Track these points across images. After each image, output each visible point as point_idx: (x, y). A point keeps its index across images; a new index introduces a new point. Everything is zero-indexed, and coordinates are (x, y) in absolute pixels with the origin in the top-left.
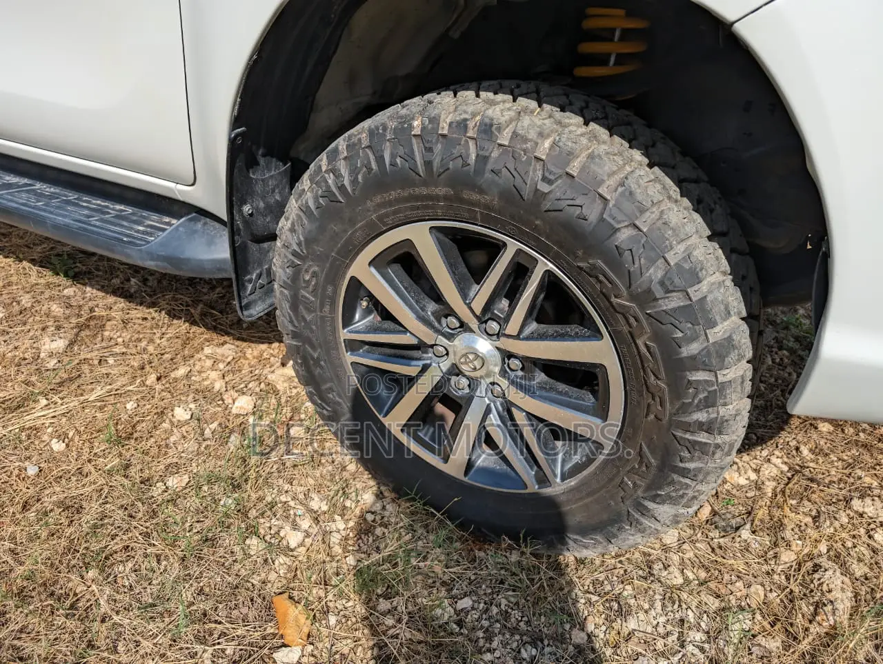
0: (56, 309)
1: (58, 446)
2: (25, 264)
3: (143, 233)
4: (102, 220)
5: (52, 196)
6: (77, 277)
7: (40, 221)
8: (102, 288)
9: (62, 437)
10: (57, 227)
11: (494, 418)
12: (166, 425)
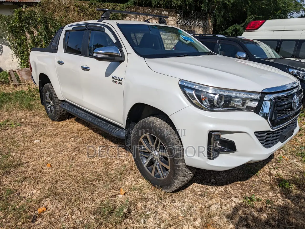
0: (101, 143)
1: (96, 164)
2: (98, 134)
3: (116, 131)
4: (110, 128)
5: (105, 123)
6: (106, 138)
7: (102, 127)
8: (110, 140)
9: (97, 163)
10: (104, 129)
11: (157, 166)
12: (113, 164)
